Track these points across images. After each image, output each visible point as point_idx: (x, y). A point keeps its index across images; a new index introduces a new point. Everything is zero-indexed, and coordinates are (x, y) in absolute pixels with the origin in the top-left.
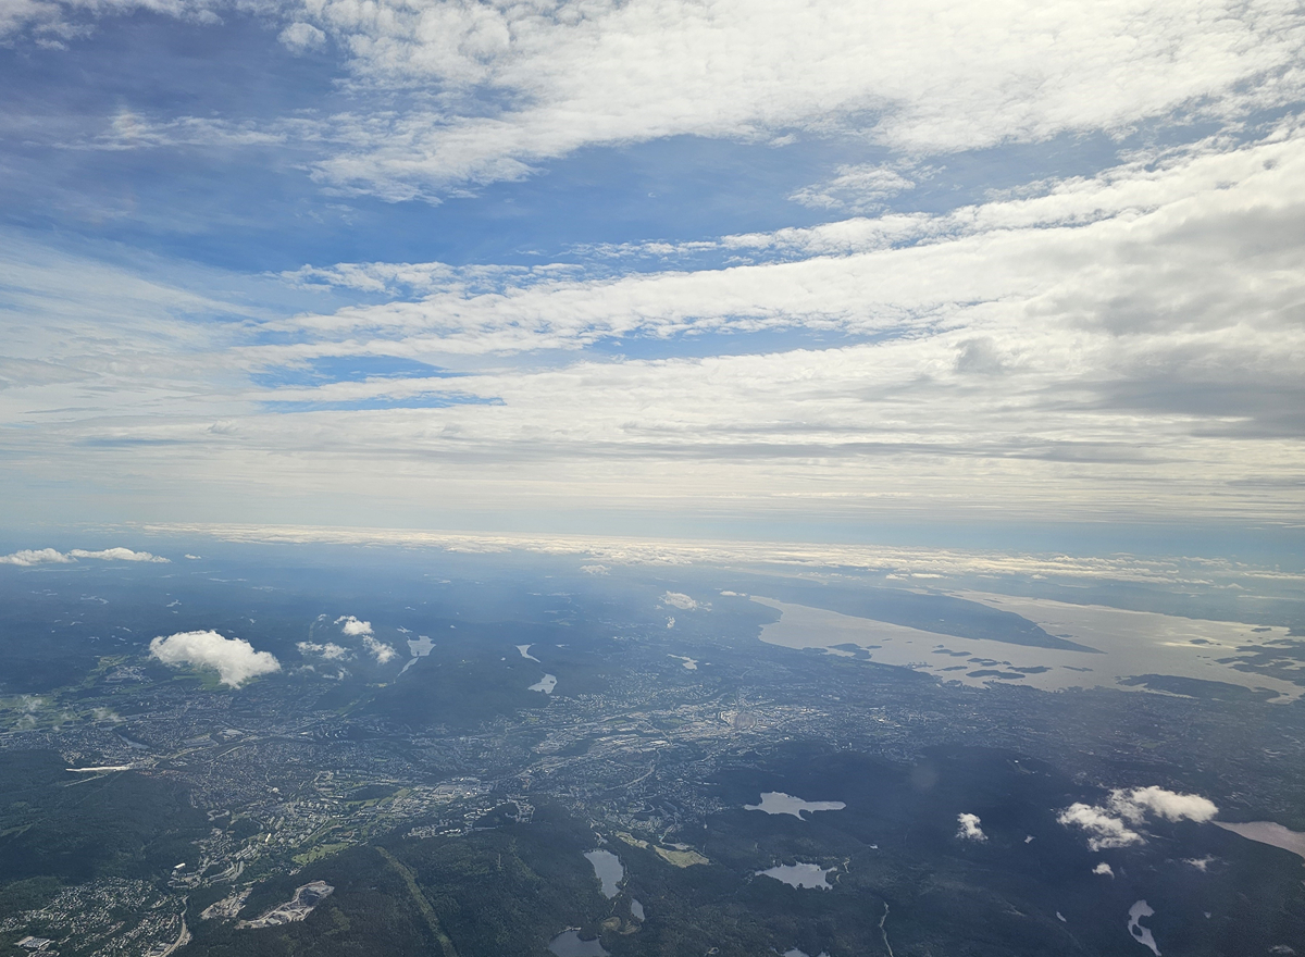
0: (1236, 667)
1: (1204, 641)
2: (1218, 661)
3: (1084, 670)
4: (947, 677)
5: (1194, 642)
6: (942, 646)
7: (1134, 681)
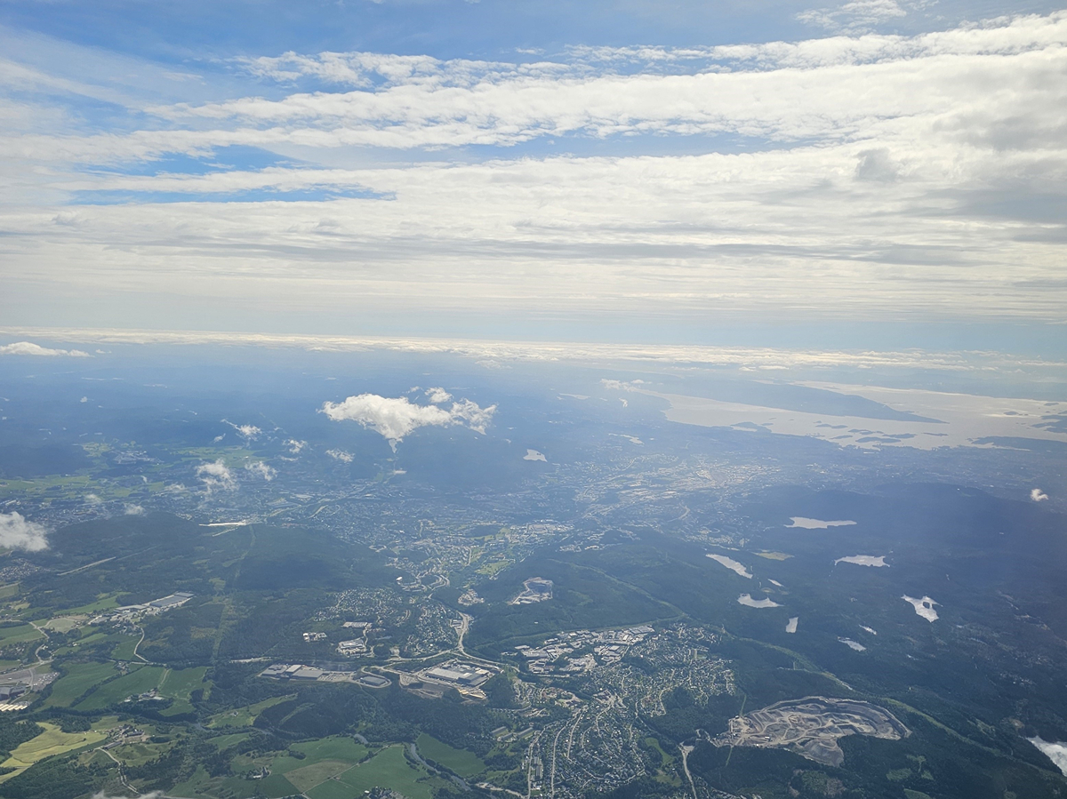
0: (1048, 429)
1: (1015, 413)
2: (1033, 426)
3: (941, 435)
4: (844, 443)
5: (1007, 414)
6: (820, 422)
7: (982, 441)
